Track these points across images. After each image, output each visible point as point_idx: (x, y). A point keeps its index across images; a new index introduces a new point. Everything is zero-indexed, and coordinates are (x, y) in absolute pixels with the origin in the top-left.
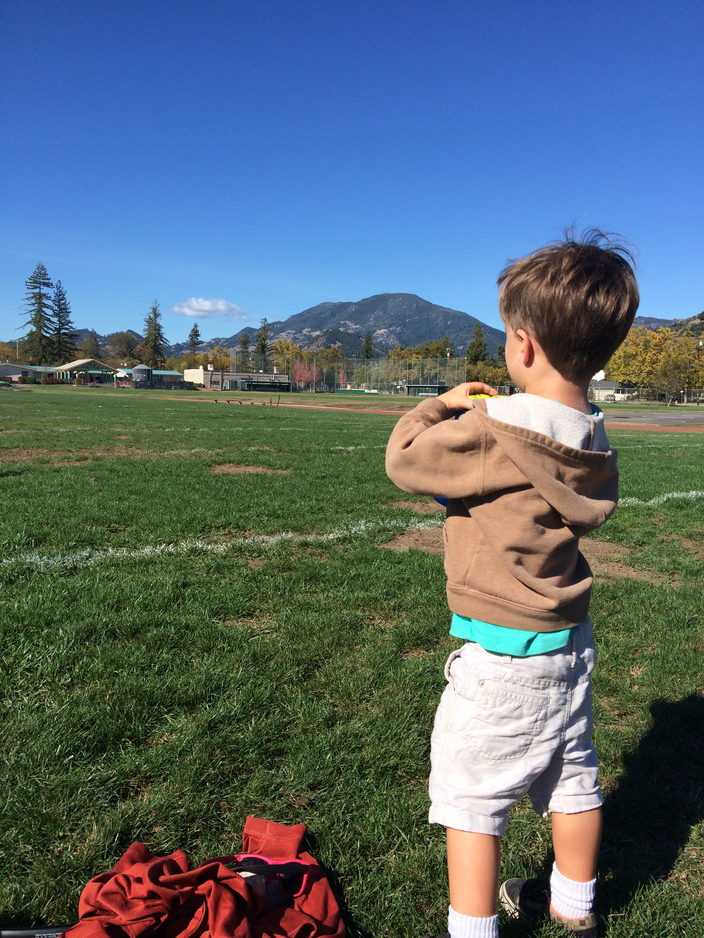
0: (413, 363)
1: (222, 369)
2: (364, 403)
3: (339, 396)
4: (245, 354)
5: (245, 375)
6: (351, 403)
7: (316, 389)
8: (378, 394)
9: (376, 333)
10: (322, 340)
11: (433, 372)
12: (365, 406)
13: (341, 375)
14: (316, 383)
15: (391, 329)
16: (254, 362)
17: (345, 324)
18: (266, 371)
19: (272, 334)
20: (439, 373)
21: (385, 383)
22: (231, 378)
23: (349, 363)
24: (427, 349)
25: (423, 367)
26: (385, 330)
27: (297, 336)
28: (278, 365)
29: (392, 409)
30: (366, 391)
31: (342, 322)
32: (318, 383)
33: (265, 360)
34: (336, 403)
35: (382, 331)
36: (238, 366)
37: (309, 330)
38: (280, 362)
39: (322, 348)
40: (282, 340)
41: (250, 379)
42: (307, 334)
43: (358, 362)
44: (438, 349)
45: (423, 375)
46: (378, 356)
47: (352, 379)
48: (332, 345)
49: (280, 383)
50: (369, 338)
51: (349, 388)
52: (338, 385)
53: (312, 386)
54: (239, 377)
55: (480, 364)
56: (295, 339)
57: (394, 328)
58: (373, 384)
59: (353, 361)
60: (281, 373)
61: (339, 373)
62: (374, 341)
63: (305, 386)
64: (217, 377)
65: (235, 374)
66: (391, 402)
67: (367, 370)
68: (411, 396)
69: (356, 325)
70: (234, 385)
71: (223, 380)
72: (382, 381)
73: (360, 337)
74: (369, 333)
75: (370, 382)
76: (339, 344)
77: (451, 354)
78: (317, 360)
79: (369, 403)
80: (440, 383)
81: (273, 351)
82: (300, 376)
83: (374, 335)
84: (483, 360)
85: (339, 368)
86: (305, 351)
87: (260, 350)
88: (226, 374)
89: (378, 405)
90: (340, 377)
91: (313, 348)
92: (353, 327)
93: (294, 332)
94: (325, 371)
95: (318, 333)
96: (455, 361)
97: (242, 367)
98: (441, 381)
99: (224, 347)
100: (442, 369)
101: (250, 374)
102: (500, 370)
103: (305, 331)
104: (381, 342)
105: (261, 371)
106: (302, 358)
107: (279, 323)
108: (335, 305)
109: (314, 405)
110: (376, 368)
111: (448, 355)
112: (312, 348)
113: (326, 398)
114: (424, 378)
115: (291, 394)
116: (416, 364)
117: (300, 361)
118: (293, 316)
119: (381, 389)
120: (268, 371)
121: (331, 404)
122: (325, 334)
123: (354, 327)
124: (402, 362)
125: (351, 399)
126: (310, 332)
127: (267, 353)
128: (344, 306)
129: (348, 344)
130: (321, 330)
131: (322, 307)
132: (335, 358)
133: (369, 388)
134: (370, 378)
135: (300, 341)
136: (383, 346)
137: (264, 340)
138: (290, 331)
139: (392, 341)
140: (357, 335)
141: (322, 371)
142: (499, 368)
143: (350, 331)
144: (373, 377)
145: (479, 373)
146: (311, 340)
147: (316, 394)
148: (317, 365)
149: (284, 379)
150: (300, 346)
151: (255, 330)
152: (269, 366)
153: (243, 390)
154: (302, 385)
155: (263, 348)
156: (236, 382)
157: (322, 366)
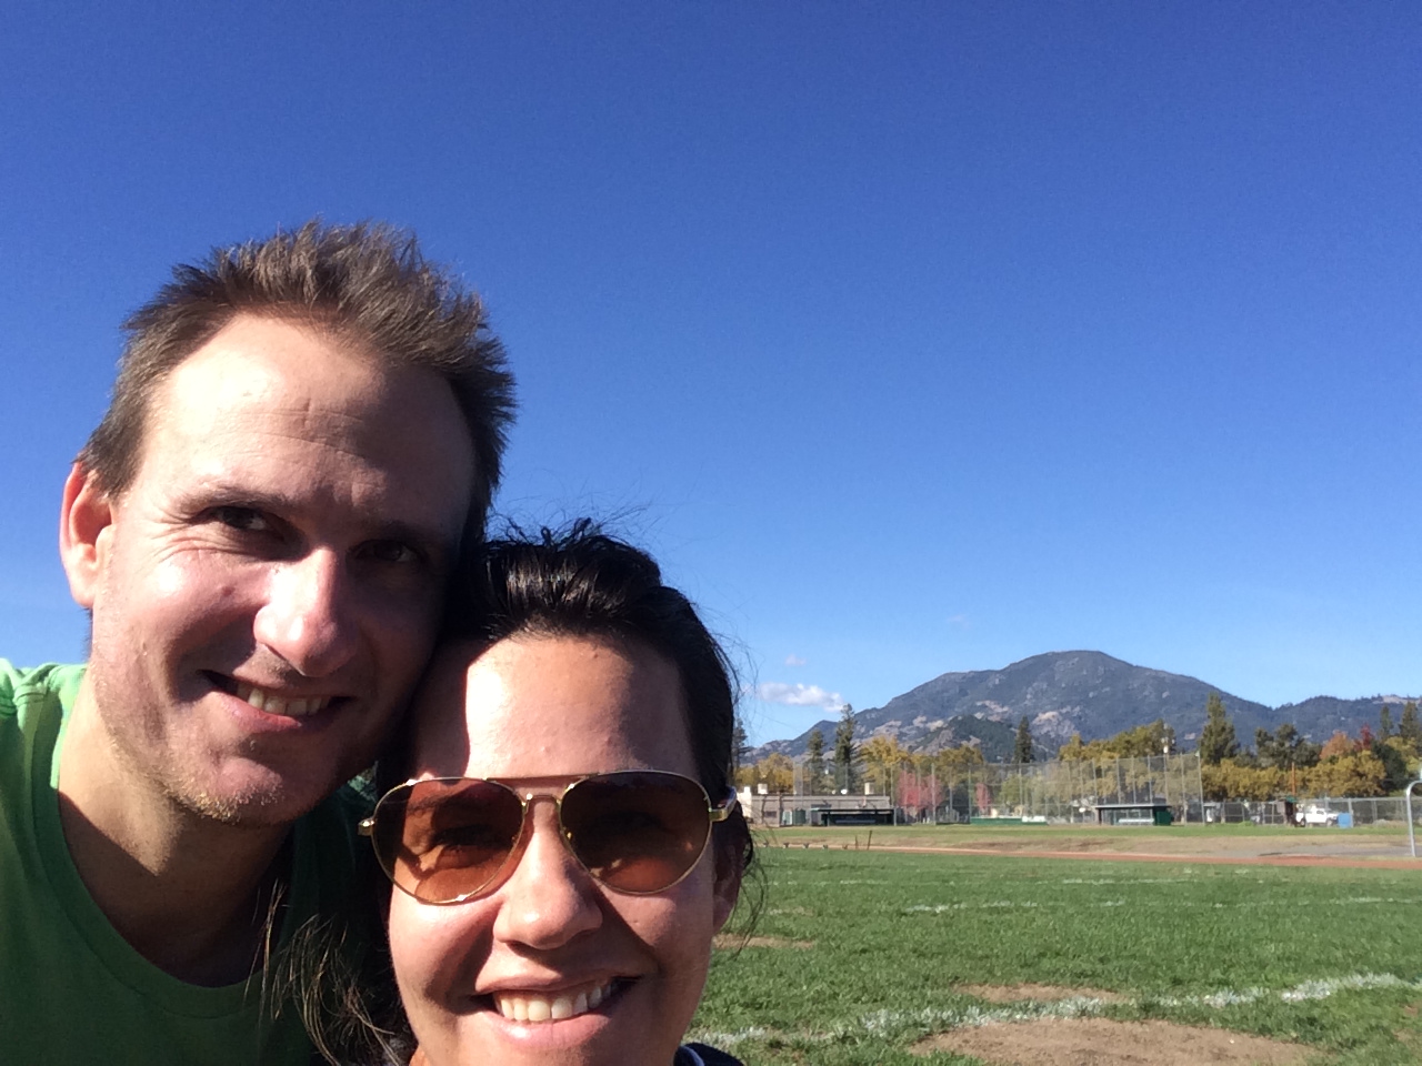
0: (1104, 767)
1: (782, 791)
2: (1018, 839)
3: (976, 829)
4: (818, 763)
5: (818, 799)
6: (995, 841)
7: (937, 819)
8: (1045, 824)
9: (1037, 719)
10: (948, 734)
11: (1141, 781)
12: (1020, 845)
13: (980, 793)
14: (938, 808)
15: (1064, 711)
16: (833, 777)
17: (984, 707)
18: (852, 791)
19: (863, 730)
20: (1153, 783)
21: (1058, 805)
22: (794, 805)
23: (993, 772)
24: (1128, 742)
25: (1123, 774)
26: (1054, 713)
27: (904, 730)
28: (872, 780)
29: (1068, 849)
30: (1025, 819)
31: (979, 704)
32: (940, 808)
33: (850, 773)
34: (971, 841)
35: (1049, 715)
36: (806, 785)
37: (924, 719)
38: (876, 776)
39: (947, 748)
40: (879, 738)
41: (827, 805)
42: (921, 726)
43: (1007, 769)
44: (1146, 740)
45: (1124, 787)
46: (1045, 756)
47: (999, 799)
48: (964, 743)
49: (877, 811)
50: (1025, 728)
51: (994, 814)
52: (976, 811)
53: (931, 813)
54: (809, 804)
55: (1227, 764)
56: (900, 736)
57: (1068, 709)
58: (1036, 806)
59: (1000, 768)
60: (878, 793)
61: (975, 789)
62: (1036, 733)
63: (918, 815)
64: (773, 805)
65: (801, 798)
66: (1067, 837)
67: (1023, 782)
68: (1105, 825)
69: (1003, 707)
70: (800, 817)
71: (782, 810)
72: (1051, 800)
73: (1010, 726)
74: (1025, 719)
75: (1031, 804)
76: (975, 740)
77: (1171, 749)
78: (938, 769)
79: (1026, 840)
80: (1155, 800)
81: (865, 757)
82: (910, 797)
83: (1036, 721)
84: (1232, 755)
85: (975, 780)
86: (917, 754)
87: (842, 756)
88: (786, 798)
89: (1042, 842)
90: (978, 796)
91: (933, 749)
92: (997, 711)
93: (899, 723)
94: (951, 786)
95: (939, 723)
96: (1179, 760)
97: (814, 786)
98: (1157, 796)
99: (785, 754)
100: (1156, 774)
101: (825, 798)
102: (1264, 772)
103: (917, 722)
104: (1047, 734)
105: (844, 792)
106: (912, 767)
107: (874, 710)
108: (964, 676)
109: (931, 846)
110: (1040, 778)
111: (1166, 750)
112: (929, 749)
113: (955, 832)
114: (1126, 793)
115: (895, 827)
116: (1109, 769)
117: (909, 772)
118: (896, 698)
119: (1051, 814)
120: (855, 790)
121: (960, 843)
122: (951, 724)
123: (1000, 710)
124: (1083, 765)
125: (996, 833)
126: (926, 722)
127: (853, 762)
128: (981, 677)
129: (990, 740)
130: (943, 717)
131: (944, 681)
132: (967, 763)
133: (1030, 813)
134: (1030, 795)
135: (910, 739)
136: (1053, 740)
137: (849, 740)
138: (893, 723)
139: (1068, 731)
140: (1006, 724)
141: (946, 786)
142: (1263, 769)
143: (994, 718)
144: (1036, 794)
145: (1225, 779)
146: (927, 736)
147: (938, 828)
148: (937, 777)
149: (883, 803)
150: (910, 747)
151: (835, 724)
152: (858, 783)
153: (815, 824)
154: (914, 813)
155: (847, 753)
156: (803, 812)
157: (946, 779)
